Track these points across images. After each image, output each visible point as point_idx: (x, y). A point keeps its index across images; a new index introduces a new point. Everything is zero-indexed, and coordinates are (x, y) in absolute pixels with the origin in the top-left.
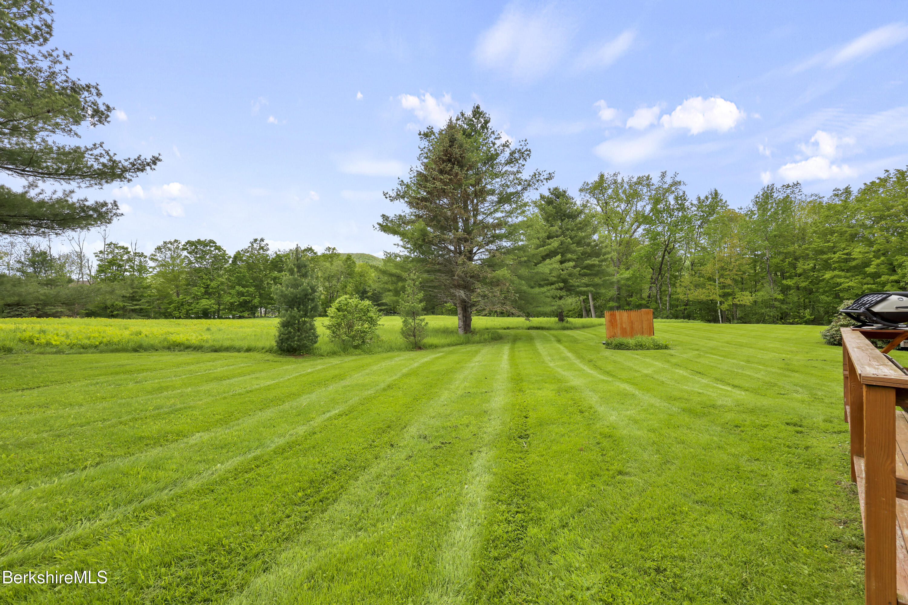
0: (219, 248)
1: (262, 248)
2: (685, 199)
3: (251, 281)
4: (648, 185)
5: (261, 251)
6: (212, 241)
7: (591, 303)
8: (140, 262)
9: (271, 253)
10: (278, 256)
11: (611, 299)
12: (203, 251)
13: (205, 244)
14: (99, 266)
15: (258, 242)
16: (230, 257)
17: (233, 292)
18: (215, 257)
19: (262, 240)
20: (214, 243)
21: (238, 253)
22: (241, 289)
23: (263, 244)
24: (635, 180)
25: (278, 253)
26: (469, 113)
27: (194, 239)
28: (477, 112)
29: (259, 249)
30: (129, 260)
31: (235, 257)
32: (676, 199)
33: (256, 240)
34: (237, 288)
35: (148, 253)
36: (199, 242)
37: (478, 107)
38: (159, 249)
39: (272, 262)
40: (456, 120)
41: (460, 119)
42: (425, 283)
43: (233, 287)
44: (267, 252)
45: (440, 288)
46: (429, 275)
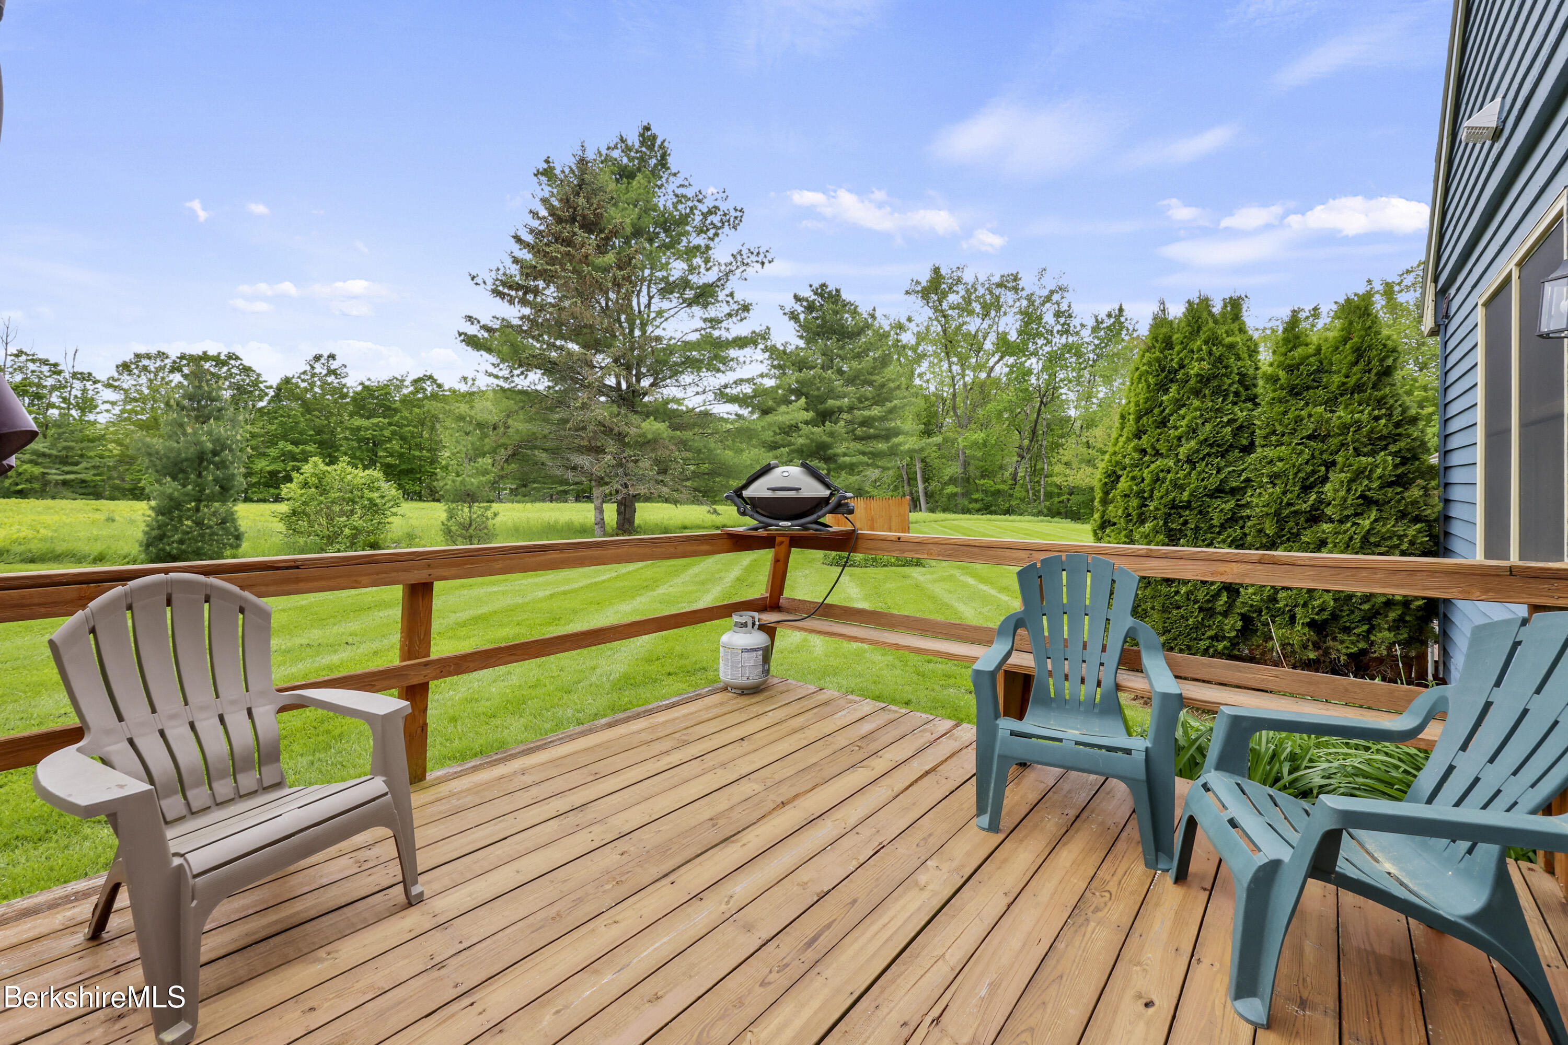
0: (247, 370)
1: (334, 372)
2: (1070, 316)
3: (312, 432)
4: (1016, 289)
5: (330, 379)
6: (233, 357)
7: (921, 487)
8: (84, 390)
9: (353, 382)
10: (366, 388)
11: (953, 481)
12: (214, 374)
13: (220, 361)
15: (323, 361)
16: (269, 387)
17: (273, 452)
18: (239, 386)
19: (332, 357)
20: (237, 358)
21: (287, 381)
22: (290, 447)
23: (334, 365)
24: (996, 279)
25: (367, 383)
26: (633, 139)
27: (195, 350)
28: (647, 137)
29: (328, 374)
30: (59, 387)
31: (279, 389)
32: (1058, 314)
33: (317, 358)
34: (281, 444)
35: (101, 375)
37: (647, 128)
38: (125, 367)
39: (354, 399)
40: (608, 148)
41: (616, 147)
42: (530, 442)
43: (273, 443)
44: (344, 381)
45: (554, 452)
46: (534, 427)
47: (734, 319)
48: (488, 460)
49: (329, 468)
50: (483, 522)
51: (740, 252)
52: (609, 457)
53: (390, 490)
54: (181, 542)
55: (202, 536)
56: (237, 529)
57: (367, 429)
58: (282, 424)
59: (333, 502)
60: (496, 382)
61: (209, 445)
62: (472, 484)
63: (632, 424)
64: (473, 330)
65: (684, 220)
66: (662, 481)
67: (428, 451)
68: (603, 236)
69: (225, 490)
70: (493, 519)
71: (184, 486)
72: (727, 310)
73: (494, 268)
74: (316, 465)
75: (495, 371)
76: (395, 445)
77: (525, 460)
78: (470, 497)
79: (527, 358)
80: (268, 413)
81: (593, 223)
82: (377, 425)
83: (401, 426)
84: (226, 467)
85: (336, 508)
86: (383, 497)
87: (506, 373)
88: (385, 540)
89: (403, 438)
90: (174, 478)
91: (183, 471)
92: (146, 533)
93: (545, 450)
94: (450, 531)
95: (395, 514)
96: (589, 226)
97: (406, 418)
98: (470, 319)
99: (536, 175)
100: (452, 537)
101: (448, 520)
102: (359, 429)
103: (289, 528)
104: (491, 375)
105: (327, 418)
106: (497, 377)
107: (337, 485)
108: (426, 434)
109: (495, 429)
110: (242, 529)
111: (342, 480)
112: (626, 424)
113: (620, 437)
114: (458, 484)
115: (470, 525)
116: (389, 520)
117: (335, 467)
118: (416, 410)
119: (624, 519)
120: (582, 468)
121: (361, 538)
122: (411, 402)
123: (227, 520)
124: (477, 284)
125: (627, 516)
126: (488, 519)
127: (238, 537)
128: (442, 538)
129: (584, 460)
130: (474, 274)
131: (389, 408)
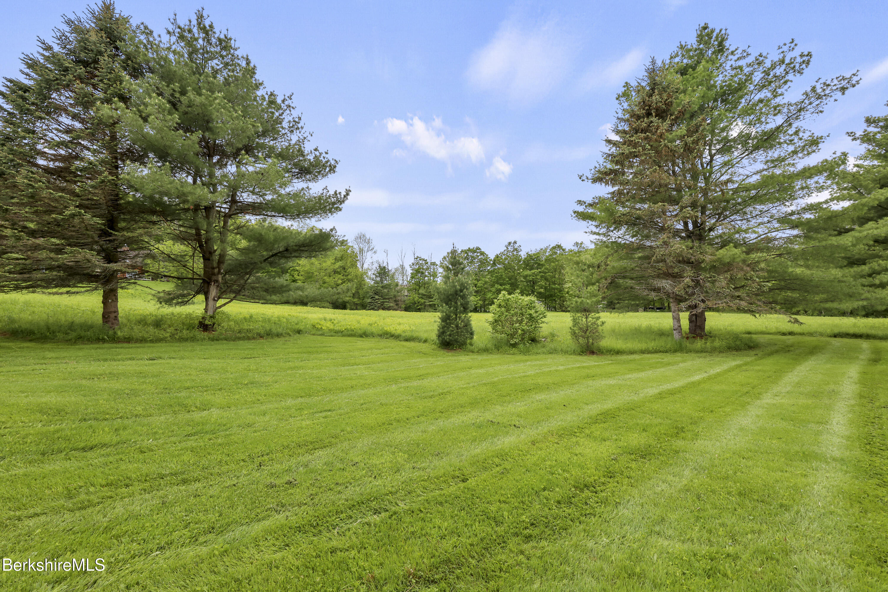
0: (482, 253)
1: (516, 249)
5: (515, 253)
6: (478, 248)
8: (434, 269)
9: (523, 253)
10: (528, 256)
12: (472, 257)
13: (474, 251)
14: (412, 274)
15: (512, 245)
16: (491, 260)
17: (493, 289)
18: (480, 261)
19: (515, 242)
20: (480, 249)
21: (497, 256)
22: (500, 287)
23: (516, 246)
25: (530, 253)
26: (692, 43)
27: (466, 248)
29: (513, 251)
30: (427, 269)
31: (495, 260)
33: (510, 243)
34: (497, 286)
35: (438, 263)
36: (469, 250)
37: (704, 28)
38: (445, 258)
39: (524, 262)
40: (671, 58)
41: (677, 55)
42: (623, 274)
43: (493, 286)
44: (520, 253)
45: (640, 279)
46: (624, 263)
47: (800, 155)
48: (595, 287)
49: (510, 297)
50: (595, 328)
51: (814, 89)
52: (688, 279)
53: (540, 306)
54: (450, 335)
55: (457, 332)
56: (471, 330)
57: (530, 276)
58: (496, 277)
59: (513, 316)
60: (597, 237)
61: (458, 287)
62: (588, 303)
63: (706, 253)
64: (581, 209)
65: (741, 86)
66: (738, 297)
67: (559, 285)
68: (673, 117)
69: (465, 309)
70: (601, 326)
71: (450, 308)
72: (791, 148)
73: (593, 168)
74: (504, 295)
75: (597, 230)
76: (543, 283)
77: (618, 286)
78: (586, 310)
79: (620, 216)
80: (491, 272)
81: (664, 111)
82: (534, 273)
83: (545, 273)
84: (466, 298)
85: (515, 319)
86: (536, 312)
87: (603, 230)
88: (539, 337)
89: (546, 279)
90: (447, 304)
91: (450, 300)
92: (438, 330)
93: (632, 279)
94: (575, 333)
95: (543, 322)
96: (662, 114)
97: (547, 269)
98: (580, 202)
99: (617, 99)
100: (576, 337)
101: (574, 326)
102: (527, 276)
103: (493, 329)
104: (595, 233)
105: (514, 272)
106: (598, 234)
107: (514, 305)
108: (557, 276)
109: (599, 267)
110: (474, 329)
111: (516, 303)
112: (701, 253)
113: (696, 265)
114: (579, 303)
115: (587, 330)
116: (541, 325)
117: (513, 295)
118: (553, 264)
119: (696, 326)
120: (664, 289)
121: (527, 335)
122: (549, 260)
123: (467, 325)
124: (583, 180)
125: (698, 324)
126: (598, 326)
127: (472, 334)
128: (570, 337)
129: (666, 284)
130: (581, 174)
131: (539, 264)
